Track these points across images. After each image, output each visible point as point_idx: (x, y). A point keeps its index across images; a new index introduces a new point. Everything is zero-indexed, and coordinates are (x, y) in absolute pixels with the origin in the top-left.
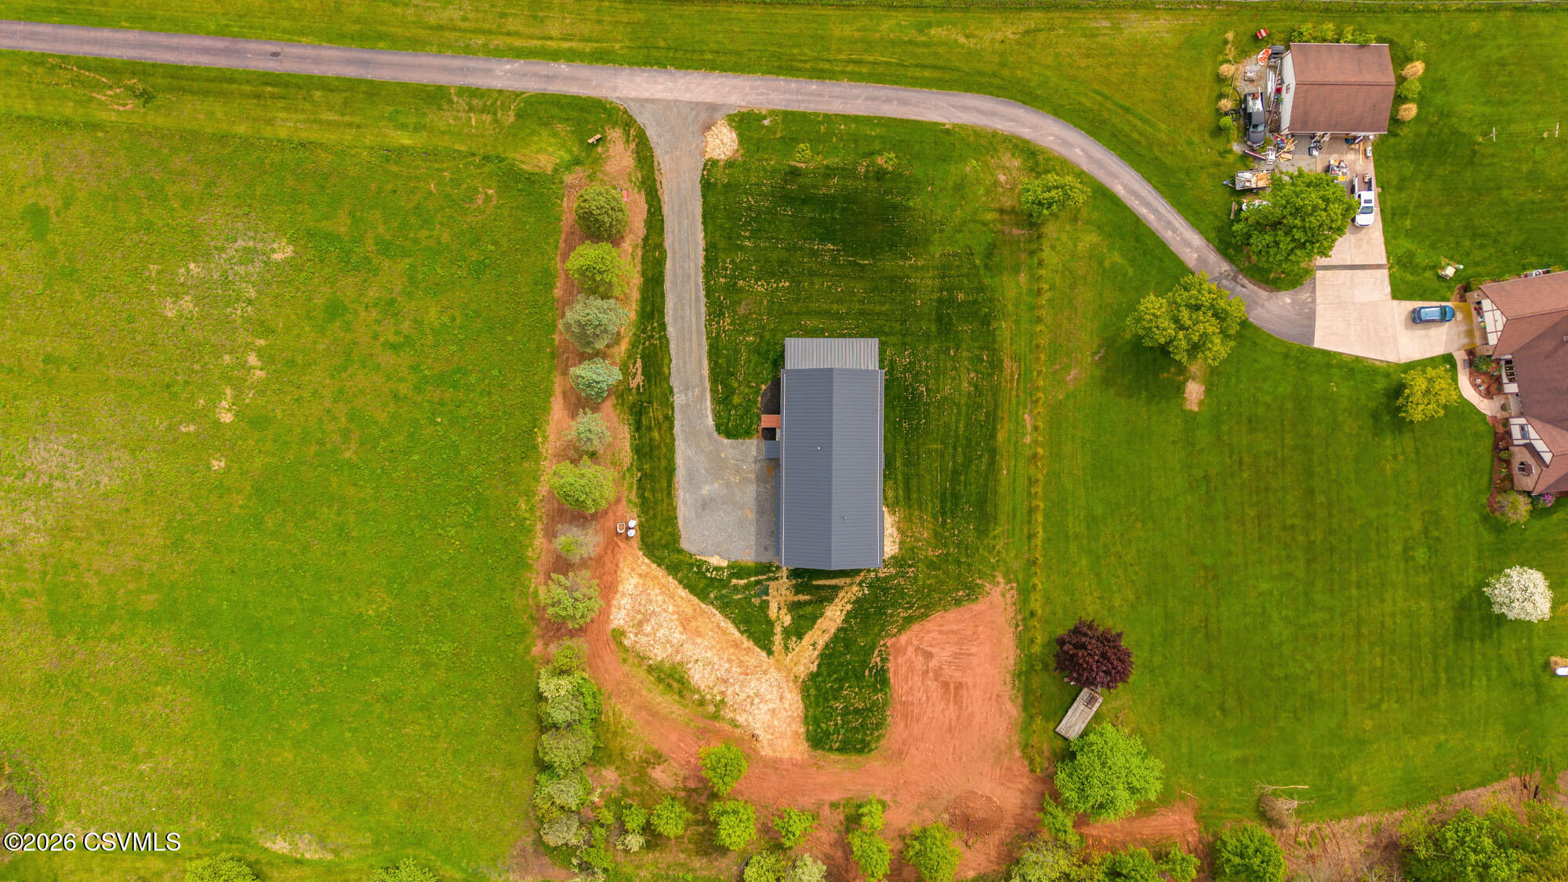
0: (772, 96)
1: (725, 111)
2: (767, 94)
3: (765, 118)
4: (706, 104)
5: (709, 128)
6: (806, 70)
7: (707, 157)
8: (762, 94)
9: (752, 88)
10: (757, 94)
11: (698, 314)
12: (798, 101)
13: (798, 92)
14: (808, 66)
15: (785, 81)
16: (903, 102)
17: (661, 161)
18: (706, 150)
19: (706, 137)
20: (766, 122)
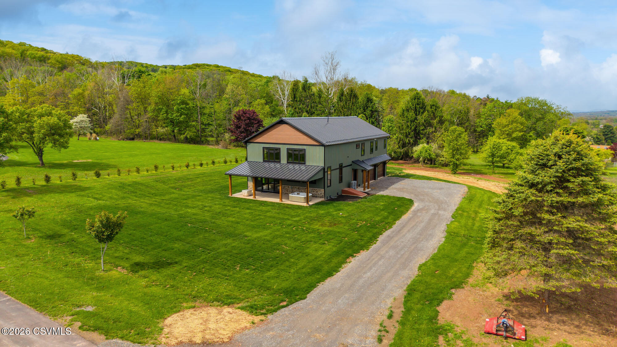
7: (259, 318)
11: (398, 232)
18: (248, 325)
19: (230, 338)
20: (90, 309)
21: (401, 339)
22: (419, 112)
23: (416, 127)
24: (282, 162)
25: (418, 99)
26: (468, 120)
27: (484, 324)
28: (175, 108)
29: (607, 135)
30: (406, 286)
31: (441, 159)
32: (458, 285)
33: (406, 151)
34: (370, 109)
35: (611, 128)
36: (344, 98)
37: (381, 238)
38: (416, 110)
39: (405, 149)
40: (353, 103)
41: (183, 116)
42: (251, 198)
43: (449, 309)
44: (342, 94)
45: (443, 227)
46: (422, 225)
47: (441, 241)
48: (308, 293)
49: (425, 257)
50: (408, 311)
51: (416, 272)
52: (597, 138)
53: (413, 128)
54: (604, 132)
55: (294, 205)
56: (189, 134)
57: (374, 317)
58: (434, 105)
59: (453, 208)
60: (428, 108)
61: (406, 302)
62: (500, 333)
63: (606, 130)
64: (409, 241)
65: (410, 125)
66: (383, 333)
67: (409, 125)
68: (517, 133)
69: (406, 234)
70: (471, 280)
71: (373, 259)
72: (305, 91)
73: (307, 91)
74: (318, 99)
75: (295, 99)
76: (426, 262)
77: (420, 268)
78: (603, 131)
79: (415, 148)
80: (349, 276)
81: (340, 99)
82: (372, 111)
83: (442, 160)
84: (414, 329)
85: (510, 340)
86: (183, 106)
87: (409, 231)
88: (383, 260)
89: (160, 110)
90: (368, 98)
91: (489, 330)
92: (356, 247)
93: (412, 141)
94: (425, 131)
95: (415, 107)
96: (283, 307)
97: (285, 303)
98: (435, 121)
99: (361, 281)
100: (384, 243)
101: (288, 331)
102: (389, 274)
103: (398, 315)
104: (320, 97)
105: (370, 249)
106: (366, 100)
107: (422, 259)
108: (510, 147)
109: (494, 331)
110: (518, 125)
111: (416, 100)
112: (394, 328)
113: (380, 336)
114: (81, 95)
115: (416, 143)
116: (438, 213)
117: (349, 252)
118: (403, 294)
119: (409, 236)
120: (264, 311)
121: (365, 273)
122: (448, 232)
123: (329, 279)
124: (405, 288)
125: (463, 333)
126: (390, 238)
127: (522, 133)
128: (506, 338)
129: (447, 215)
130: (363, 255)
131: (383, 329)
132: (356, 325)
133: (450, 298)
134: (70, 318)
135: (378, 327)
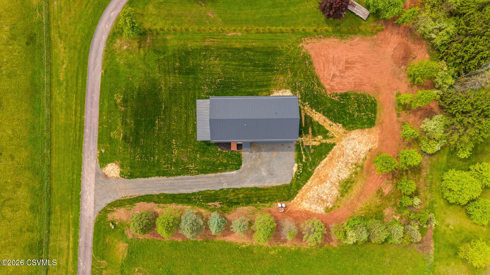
0: (92, 149)
1: (99, 169)
2: (91, 151)
3: (101, 152)
4: (96, 177)
5: (106, 176)
7: (119, 176)
8: (91, 153)
9: (88, 157)
10: (91, 155)
11: (188, 179)
12: (94, 137)
14: (78, 133)
15: (84, 143)
16: (93, 91)
17: (121, 196)
19: (110, 177)
20: (103, 151)
21: (125, 200)
32: (156, 203)
37: (180, 177)
43: (142, 204)
46: (202, 183)
47: (188, 192)
49: (170, 192)
50: (135, 198)
51: (157, 193)
64: (181, 185)
69: (188, 182)
71: (160, 182)
76: (166, 194)
77: (161, 193)
80: (145, 182)
84: (129, 201)
87: (191, 182)
88: (160, 184)
92: (167, 174)
99: (144, 186)
100: (175, 180)
102: (152, 189)
103: (132, 197)
105: (168, 178)
107: (167, 192)
112: (127, 198)
117: (162, 174)
118: (143, 195)
121: (149, 184)
123: (141, 179)
124: (146, 194)
125: (133, 208)
126: (181, 179)
130: (163, 178)
132: (124, 193)
133: (148, 203)
134: (99, 152)
135: (126, 196)
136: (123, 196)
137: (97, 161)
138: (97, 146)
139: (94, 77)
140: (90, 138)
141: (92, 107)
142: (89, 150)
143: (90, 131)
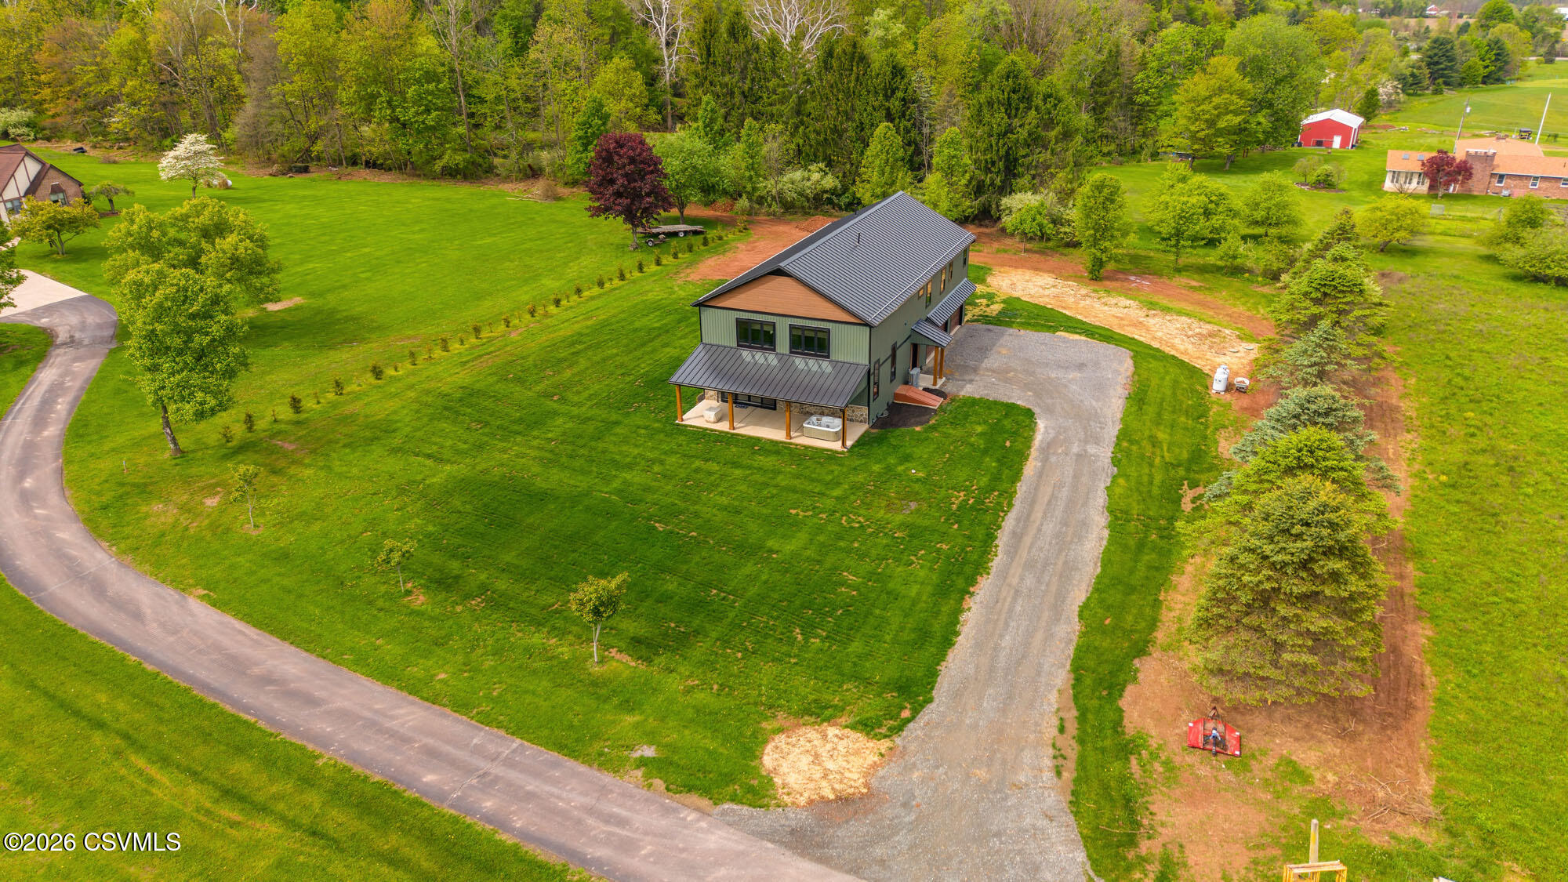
0: (578, 800)
1: (766, 819)
2: (591, 811)
3: (643, 762)
4: (822, 860)
5: (844, 800)
6: (406, 831)
7: (884, 745)
8: (609, 819)
9: (628, 846)
10: (622, 822)
11: (1025, 519)
12: (509, 763)
13: (488, 783)
15: (504, 825)
16: (237, 665)
17: (1048, 776)
18: (876, 758)
19: (866, 785)
20: (649, 752)
21: (1084, 768)
22: (1017, 109)
23: (1010, 148)
24: (778, 350)
25: (1016, 77)
26: (1116, 75)
27: (1185, 729)
28: (411, 92)
29: (1437, 63)
30: (1069, 662)
31: (1062, 230)
32: (1141, 650)
33: (984, 204)
34: (900, 94)
35: (1449, 47)
36: (835, 63)
37: (1003, 539)
38: (1010, 104)
39: (982, 199)
40: (857, 79)
41: (434, 114)
42: (724, 426)
43: (1135, 702)
44: (830, 54)
45: (1100, 499)
46: (1065, 493)
47: (1102, 539)
48: (932, 689)
49: (1084, 586)
50: (1082, 718)
51: (1076, 626)
52: (1413, 75)
53: (1002, 152)
54: (1430, 57)
55: (817, 448)
56: (452, 157)
57: (1040, 732)
58: (1050, 96)
59: (1112, 431)
60: (1038, 101)
61: (1076, 697)
62: (1208, 747)
63: (1436, 51)
64: (1050, 544)
65: (997, 144)
66: (1060, 761)
67: (994, 143)
68: (1230, 117)
69: (1042, 525)
70: (1160, 636)
71: (1005, 599)
72: (737, 41)
73: (741, 39)
74: (770, 63)
75: (711, 60)
76: (1088, 599)
77: (1081, 617)
78: (1429, 53)
79: (1006, 201)
80: (979, 646)
81: (826, 65)
82: (903, 99)
83: (1065, 233)
84: (1097, 749)
85: (1221, 757)
86: (432, 86)
87: (1044, 517)
88: (1020, 601)
89: (374, 97)
90: (894, 67)
91: (1193, 742)
92: (968, 569)
93: (998, 182)
94: (1030, 158)
95: (1009, 98)
96: (908, 721)
97: (906, 714)
98: (1053, 134)
99: (1003, 656)
100: (1012, 553)
101: (937, 767)
102: (1039, 636)
103: (1072, 728)
104: (773, 55)
105: (993, 571)
106: (889, 69)
107: (1079, 595)
108: (1214, 198)
109: (1201, 745)
110: (1234, 97)
111: (1011, 80)
112: (1072, 751)
113: (1057, 766)
114: (140, 45)
115: (1006, 189)
116: (1086, 451)
117: (960, 583)
118: (1069, 679)
119: (1049, 528)
120: (884, 730)
121: (1001, 636)
122: (1111, 512)
123: (951, 655)
124: (1068, 667)
125: (1160, 748)
126: (1017, 537)
127: (1239, 119)
128: (1216, 754)
129: (1104, 453)
130: (984, 587)
131: (1059, 756)
132: (1022, 750)
133: (1135, 679)
134: (639, 773)
135: (1051, 751)
136: (1048, 762)
137: (698, 809)
138: (582, 768)
139: (175, 632)
140: (497, 779)
141: (310, 701)
142: (579, 822)
143: (453, 763)
